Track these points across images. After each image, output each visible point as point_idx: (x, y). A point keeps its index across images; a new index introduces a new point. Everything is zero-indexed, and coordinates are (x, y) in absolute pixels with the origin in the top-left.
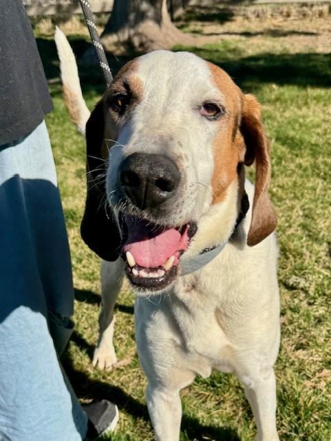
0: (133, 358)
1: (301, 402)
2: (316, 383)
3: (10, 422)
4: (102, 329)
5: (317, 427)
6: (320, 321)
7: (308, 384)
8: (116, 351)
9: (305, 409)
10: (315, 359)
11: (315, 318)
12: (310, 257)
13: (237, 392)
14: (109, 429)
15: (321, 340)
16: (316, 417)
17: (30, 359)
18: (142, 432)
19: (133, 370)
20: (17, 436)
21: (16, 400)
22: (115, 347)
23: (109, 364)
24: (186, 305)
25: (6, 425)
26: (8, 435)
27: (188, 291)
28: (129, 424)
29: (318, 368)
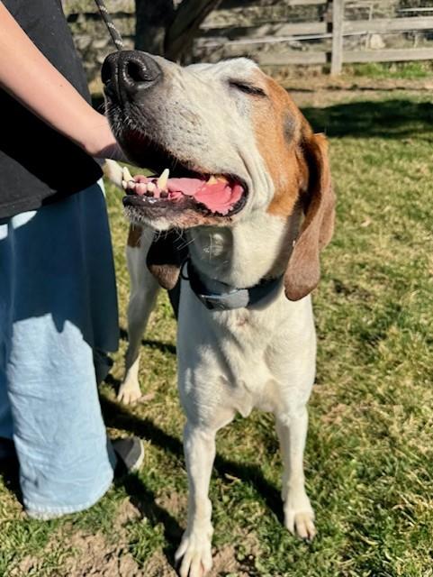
0: (156, 393)
1: (320, 439)
2: (332, 417)
3: (47, 460)
4: (128, 365)
5: (337, 464)
6: (332, 356)
7: (325, 419)
8: (141, 386)
9: (325, 446)
10: (330, 393)
11: (328, 353)
12: (319, 293)
13: (257, 427)
14: (135, 467)
15: (334, 375)
16: (335, 454)
17: (73, 398)
18: (166, 470)
19: (157, 405)
20: (53, 473)
21: (57, 438)
22: (139, 382)
23: (134, 399)
24: (238, 339)
25: (43, 463)
26: (44, 473)
27: (241, 325)
28: (154, 461)
29: (333, 402)
